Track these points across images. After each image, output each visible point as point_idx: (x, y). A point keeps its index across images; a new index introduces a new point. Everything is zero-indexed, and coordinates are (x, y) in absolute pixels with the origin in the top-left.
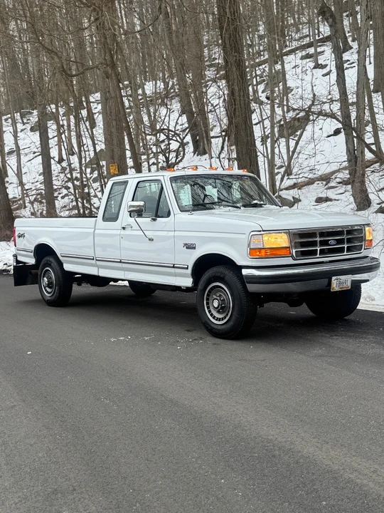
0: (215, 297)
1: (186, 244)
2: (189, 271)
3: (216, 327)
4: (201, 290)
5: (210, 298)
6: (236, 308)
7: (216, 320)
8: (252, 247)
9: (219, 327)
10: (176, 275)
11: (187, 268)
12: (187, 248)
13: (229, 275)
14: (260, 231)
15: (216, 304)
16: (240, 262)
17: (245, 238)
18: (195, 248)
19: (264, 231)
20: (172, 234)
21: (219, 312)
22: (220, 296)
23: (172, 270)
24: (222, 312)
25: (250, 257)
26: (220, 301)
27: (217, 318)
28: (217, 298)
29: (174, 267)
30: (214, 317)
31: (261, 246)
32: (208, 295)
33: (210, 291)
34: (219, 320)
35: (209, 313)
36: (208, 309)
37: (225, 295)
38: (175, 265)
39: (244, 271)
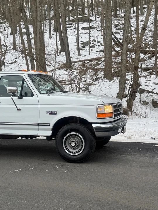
2: (51, 127)
3: (72, 157)
6: (88, 146)
8: (99, 112)
9: (75, 157)
10: (38, 129)
11: (49, 125)
12: (49, 114)
13: (82, 128)
15: (73, 144)
16: (90, 120)
17: (94, 108)
18: (56, 114)
19: (104, 104)
20: (38, 106)
22: (75, 139)
23: (37, 127)
24: (77, 148)
25: (97, 118)
26: (76, 143)
27: (73, 152)
28: (74, 141)
29: (38, 125)
30: (70, 152)
31: (103, 112)
32: (66, 140)
33: (67, 138)
34: (75, 153)
35: (67, 150)
36: (65, 147)
37: (78, 139)
38: (39, 124)
39: (94, 126)
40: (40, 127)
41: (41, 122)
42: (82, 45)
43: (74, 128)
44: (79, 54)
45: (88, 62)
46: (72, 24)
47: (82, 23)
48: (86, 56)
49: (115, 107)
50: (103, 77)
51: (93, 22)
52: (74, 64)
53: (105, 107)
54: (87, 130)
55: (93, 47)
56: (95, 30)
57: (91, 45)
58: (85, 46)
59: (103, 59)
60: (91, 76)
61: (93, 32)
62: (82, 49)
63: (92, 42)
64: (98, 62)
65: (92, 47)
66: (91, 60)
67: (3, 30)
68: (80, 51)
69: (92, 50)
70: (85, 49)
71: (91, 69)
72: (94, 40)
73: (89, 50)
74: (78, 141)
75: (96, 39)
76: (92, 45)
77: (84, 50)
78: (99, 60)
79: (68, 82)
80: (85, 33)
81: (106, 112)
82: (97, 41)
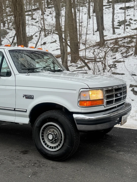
0: (50, 132)
1: (26, 95)
2: (28, 113)
3: (49, 153)
4: (37, 127)
5: (45, 133)
6: (67, 141)
7: (50, 148)
8: (81, 99)
9: (53, 153)
10: (15, 115)
11: (26, 112)
12: (26, 98)
13: (62, 118)
14: (87, 89)
15: (50, 137)
16: (71, 109)
17: (76, 93)
18: (33, 98)
19: (90, 88)
20: (14, 88)
21: (52, 143)
22: (53, 131)
23: (14, 112)
24: (55, 143)
25: (80, 106)
26: (54, 136)
27: (51, 147)
28: (51, 133)
29: (14, 110)
30: (48, 146)
31: (88, 99)
32: (43, 130)
33: (45, 128)
34: (52, 148)
35: (44, 143)
36: (43, 140)
37: (57, 131)
38: (16, 109)
39: (75, 116)
40: (17, 113)
41: (17, 107)
42: (118, 24)
43: (53, 117)
44: (114, 33)
45: (121, 39)
46: (111, 5)
47: (121, 4)
48: (120, 34)
49: (108, 91)
50: (134, 54)
51: (132, 2)
52: (107, 42)
53: (90, 93)
54: (67, 121)
55: (129, 25)
56: (132, 9)
57: (126, 24)
58: (121, 25)
59: (135, 37)
60: (121, 54)
61: (130, 11)
62: (117, 28)
63: (128, 21)
64: (131, 40)
65: (127, 26)
66: (124, 38)
67: (49, 14)
68: (115, 29)
69: (127, 28)
70: (121, 27)
71: (124, 46)
72: (131, 19)
73: (124, 28)
74: (57, 134)
75: (133, 18)
76: (128, 23)
77: (119, 28)
78: (133, 37)
79: (98, 59)
80: (123, 12)
81: (91, 99)
82: (133, 20)
